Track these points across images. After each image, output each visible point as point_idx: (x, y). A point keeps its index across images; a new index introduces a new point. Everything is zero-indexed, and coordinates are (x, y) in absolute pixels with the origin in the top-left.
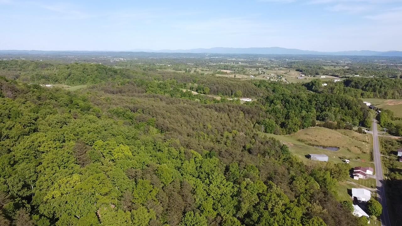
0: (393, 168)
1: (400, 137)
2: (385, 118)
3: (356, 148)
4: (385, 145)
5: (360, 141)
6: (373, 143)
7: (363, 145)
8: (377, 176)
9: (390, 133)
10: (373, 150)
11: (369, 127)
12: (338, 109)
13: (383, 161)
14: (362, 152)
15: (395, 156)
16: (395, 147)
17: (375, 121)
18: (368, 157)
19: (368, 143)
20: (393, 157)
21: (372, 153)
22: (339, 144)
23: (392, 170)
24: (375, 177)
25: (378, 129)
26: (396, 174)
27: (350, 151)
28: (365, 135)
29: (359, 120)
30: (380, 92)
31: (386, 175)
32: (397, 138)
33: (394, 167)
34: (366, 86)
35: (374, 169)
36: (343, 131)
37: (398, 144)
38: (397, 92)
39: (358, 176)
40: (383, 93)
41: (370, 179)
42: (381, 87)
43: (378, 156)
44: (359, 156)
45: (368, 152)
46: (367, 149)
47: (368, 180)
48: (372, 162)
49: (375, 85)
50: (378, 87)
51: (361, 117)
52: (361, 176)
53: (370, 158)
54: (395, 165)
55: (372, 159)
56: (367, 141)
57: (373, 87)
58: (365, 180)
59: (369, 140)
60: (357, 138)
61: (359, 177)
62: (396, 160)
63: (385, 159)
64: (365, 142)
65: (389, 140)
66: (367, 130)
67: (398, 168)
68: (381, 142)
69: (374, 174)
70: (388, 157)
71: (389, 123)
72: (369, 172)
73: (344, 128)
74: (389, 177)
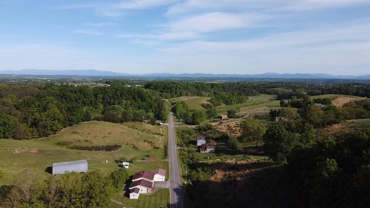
0: (193, 164)
1: (197, 126)
2: (180, 110)
3: (146, 143)
4: (182, 135)
5: (152, 134)
6: (168, 135)
7: (155, 138)
8: (172, 182)
9: (187, 123)
10: (168, 143)
11: (165, 120)
12: (129, 102)
13: (180, 155)
14: (154, 147)
15: (194, 146)
16: (194, 135)
17: (171, 113)
18: (161, 152)
19: (162, 135)
20: (192, 148)
21: (166, 148)
22: (122, 140)
23: (193, 166)
24: (168, 186)
25: (174, 121)
26: (198, 172)
27: (137, 149)
28: (159, 127)
29: (155, 113)
30: (176, 93)
31: (184, 177)
32: (194, 127)
33: (195, 162)
34: (164, 89)
35: (168, 171)
36: (131, 123)
37: (196, 133)
38: (189, 92)
39: (137, 191)
40: (179, 93)
41: (160, 190)
42: (176, 89)
43: (174, 150)
44: (148, 154)
45: (162, 146)
46: (160, 142)
47: (155, 195)
48: (165, 160)
49: (171, 87)
50: (174, 89)
51: (155, 109)
52: (143, 190)
53: (163, 154)
54: (195, 158)
55: (166, 155)
56: (161, 133)
57: (170, 89)
58: (151, 196)
59: (164, 131)
60: (149, 131)
61: (140, 192)
62: (196, 151)
63: (183, 152)
64: (159, 134)
65: (186, 130)
66: (162, 122)
67: (200, 162)
68: (178, 133)
69: (166, 180)
70: (186, 149)
71: (184, 113)
72: (158, 178)
73: (133, 121)
74: (189, 181)
